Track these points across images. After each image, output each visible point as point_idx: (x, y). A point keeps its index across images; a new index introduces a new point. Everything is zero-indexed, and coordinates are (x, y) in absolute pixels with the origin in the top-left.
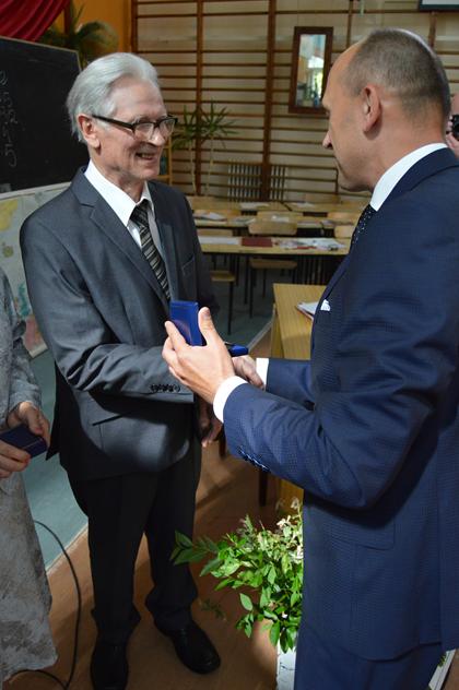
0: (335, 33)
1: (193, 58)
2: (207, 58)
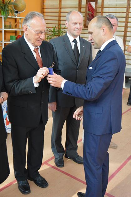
2: (62, 10)
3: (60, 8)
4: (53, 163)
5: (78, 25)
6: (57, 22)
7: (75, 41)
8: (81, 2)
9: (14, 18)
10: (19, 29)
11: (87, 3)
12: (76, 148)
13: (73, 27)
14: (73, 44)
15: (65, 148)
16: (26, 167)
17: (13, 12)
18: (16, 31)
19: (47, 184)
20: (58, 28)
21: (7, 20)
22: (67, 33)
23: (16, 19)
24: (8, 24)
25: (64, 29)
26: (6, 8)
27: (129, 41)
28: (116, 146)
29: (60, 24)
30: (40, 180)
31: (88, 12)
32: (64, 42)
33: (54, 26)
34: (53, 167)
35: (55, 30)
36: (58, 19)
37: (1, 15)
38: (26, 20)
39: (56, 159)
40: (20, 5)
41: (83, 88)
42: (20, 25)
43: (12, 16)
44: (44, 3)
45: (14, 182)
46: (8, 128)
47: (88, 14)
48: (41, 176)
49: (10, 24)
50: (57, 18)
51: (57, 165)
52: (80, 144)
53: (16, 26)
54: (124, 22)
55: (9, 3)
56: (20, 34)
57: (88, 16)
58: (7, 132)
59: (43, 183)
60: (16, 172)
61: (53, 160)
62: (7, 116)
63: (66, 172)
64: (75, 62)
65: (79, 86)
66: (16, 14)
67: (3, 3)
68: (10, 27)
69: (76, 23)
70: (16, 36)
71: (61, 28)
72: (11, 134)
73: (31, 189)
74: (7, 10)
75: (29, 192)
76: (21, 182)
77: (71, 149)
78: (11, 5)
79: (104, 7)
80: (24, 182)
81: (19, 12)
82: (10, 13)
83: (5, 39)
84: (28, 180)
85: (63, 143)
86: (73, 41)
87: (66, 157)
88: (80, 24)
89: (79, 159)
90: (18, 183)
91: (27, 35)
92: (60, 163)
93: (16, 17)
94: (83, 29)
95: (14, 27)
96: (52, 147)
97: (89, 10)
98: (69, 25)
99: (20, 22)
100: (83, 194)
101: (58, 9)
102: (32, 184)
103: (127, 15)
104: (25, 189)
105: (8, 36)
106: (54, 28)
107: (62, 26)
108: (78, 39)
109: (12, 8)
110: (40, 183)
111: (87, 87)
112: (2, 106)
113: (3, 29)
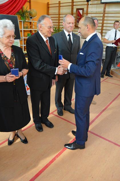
0: (84, 10)
1: (58, 16)
2: (61, 16)
3: (59, 14)
4: (56, 113)
5: (71, 24)
6: (57, 24)
7: (69, 35)
8: (73, 10)
9: (29, 22)
10: (33, 29)
11: (77, 11)
12: (71, 104)
13: (68, 25)
14: (68, 37)
15: (63, 104)
16: (40, 116)
17: (29, 18)
18: (31, 30)
19: (53, 126)
20: (58, 28)
21: (25, 23)
22: (64, 30)
23: (31, 23)
24: (25, 26)
25: (62, 29)
26: (24, 15)
27: (105, 36)
28: (95, 103)
29: (59, 25)
30: (49, 123)
31: (77, 17)
32: (62, 36)
33: (56, 26)
34: (56, 116)
35: (56, 29)
36: (58, 22)
37: (21, 20)
38: (40, 21)
39: (58, 111)
40: (33, 13)
41: (84, 69)
42: (33, 26)
43: (28, 20)
44: (48, 11)
45: (33, 124)
46: (28, 92)
47: (78, 18)
48: (49, 121)
49: (27, 26)
50: (57, 19)
51: (59, 114)
52: (73, 102)
53: (31, 27)
54: (101, 23)
55: (26, 12)
56: (34, 32)
57: (77, 20)
58: (28, 95)
59: (51, 125)
60: (34, 119)
61: (57, 111)
62: (27, 85)
63: (64, 118)
64: (70, 49)
65: (81, 68)
66: (31, 19)
67: (22, 12)
68: (27, 28)
69: (70, 23)
70: (31, 34)
71: (60, 28)
72: (30, 96)
73: (43, 129)
74: (25, 17)
75: (42, 131)
76: (37, 125)
77: (67, 105)
78: (27, 13)
79: (88, 13)
80: (39, 124)
81: (32, 18)
82: (27, 18)
83: (24, 36)
84: (42, 124)
85: (63, 101)
86: (68, 35)
87: (64, 109)
88: (73, 23)
89: (72, 111)
90: (35, 125)
91: (42, 30)
92: (60, 113)
93: (31, 21)
94: (74, 28)
95: (29, 28)
96: (55, 104)
97: (78, 16)
98: (65, 24)
99: (33, 24)
100: (75, 131)
101: (58, 15)
102: (44, 126)
103: (103, 19)
104: (40, 129)
105: (26, 34)
106: (56, 28)
107: (61, 27)
108: (71, 34)
109: (28, 15)
110: (49, 125)
111: (87, 68)
112: (24, 78)
113: (23, 29)
